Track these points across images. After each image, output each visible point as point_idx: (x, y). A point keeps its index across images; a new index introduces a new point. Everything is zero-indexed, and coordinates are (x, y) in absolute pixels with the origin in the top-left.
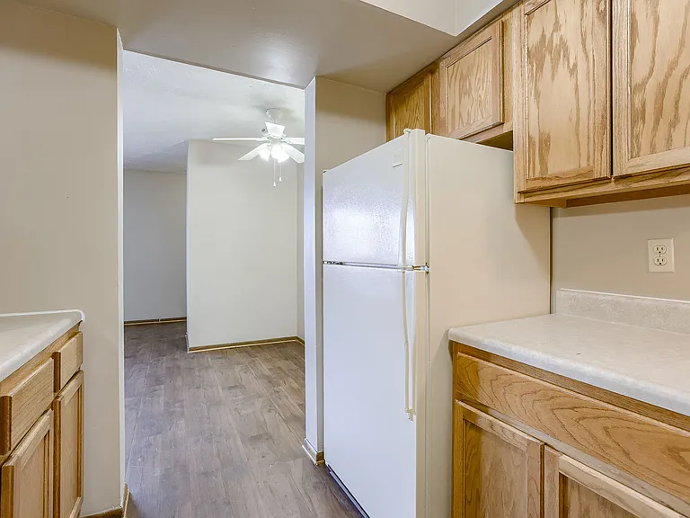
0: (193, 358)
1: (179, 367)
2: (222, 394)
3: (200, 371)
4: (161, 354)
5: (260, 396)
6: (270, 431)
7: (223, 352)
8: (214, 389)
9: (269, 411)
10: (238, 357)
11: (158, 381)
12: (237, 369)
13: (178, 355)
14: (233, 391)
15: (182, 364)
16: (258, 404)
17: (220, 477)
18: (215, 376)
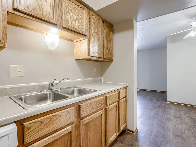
0: (167, 104)
1: (162, 106)
2: (172, 118)
3: (168, 109)
4: (159, 101)
5: (186, 124)
6: (185, 137)
7: (179, 105)
8: (170, 115)
9: (188, 130)
10: (184, 109)
11: (154, 107)
12: (182, 112)
13: (163, 102)
14: (177, 118)
15: (163, 105)
16: (184, 126)
17: (160, 139)
18: (172, 112)
